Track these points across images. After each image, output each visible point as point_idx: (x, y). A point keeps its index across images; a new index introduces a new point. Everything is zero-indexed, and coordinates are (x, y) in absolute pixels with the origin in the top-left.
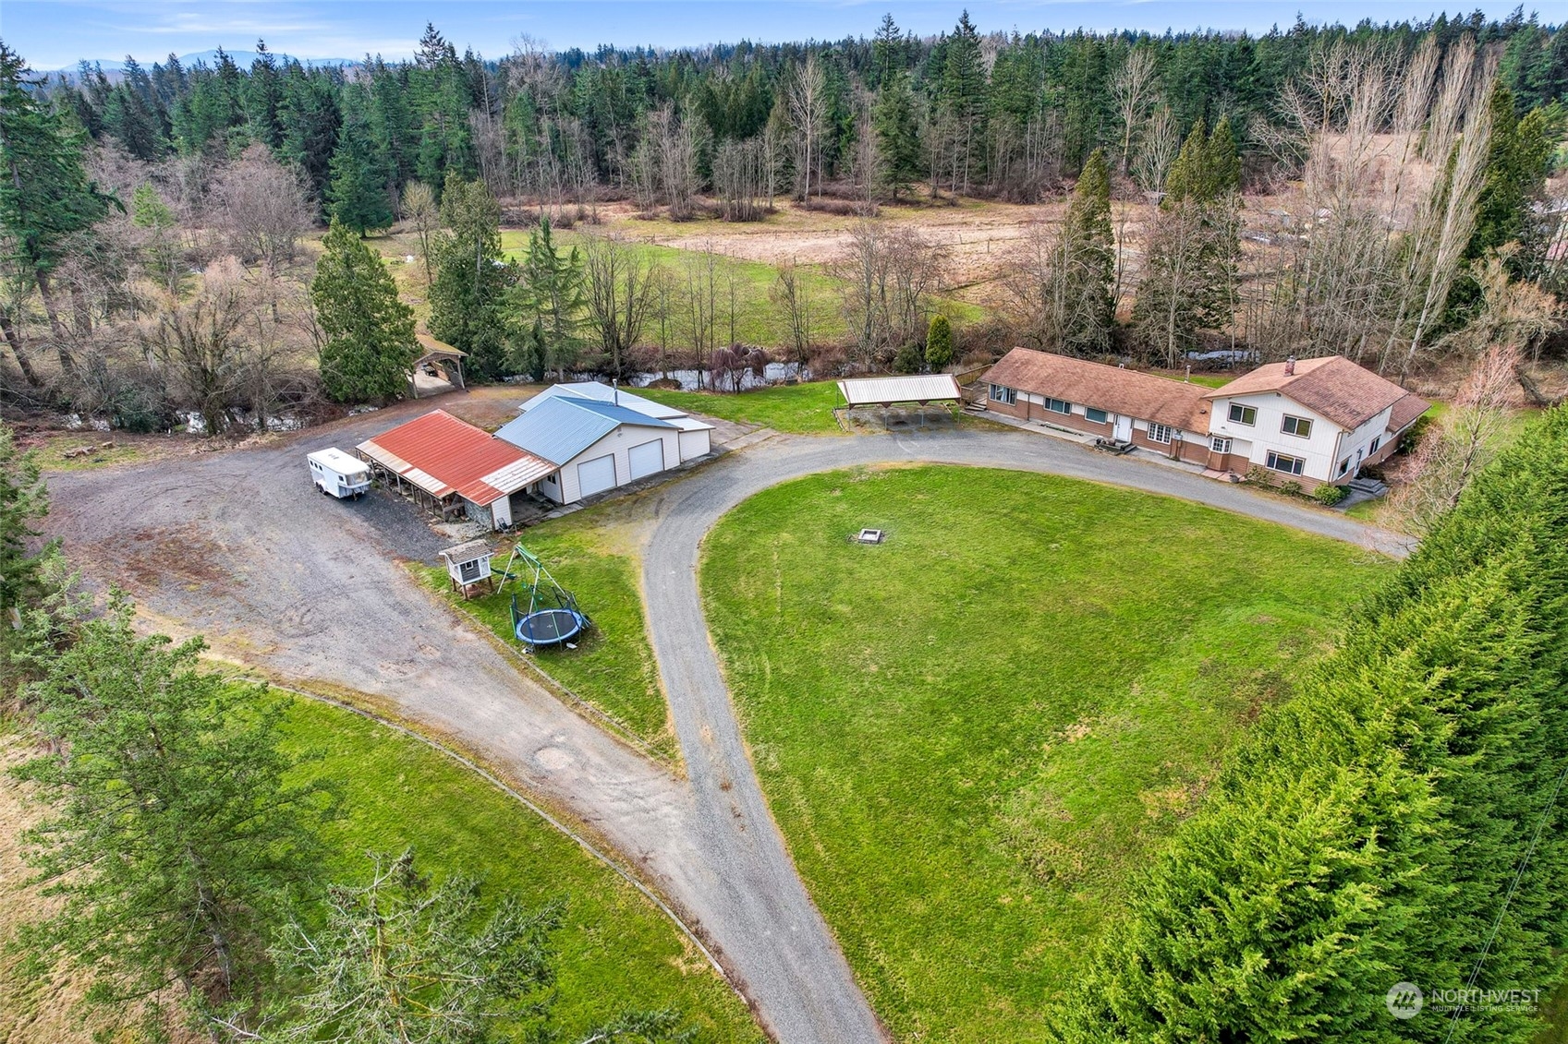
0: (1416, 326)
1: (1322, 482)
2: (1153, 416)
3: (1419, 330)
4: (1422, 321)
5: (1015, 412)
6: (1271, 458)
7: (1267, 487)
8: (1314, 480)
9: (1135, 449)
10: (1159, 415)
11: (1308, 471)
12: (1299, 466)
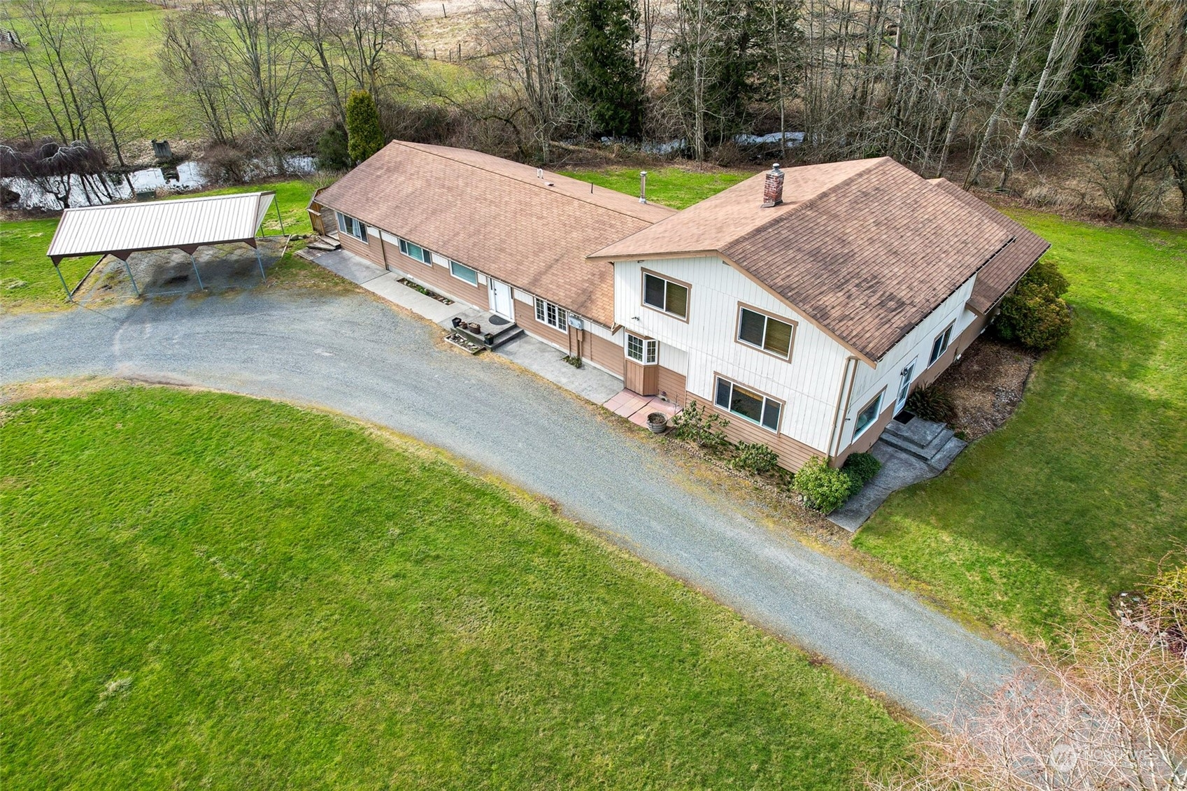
0: (1028, 97)
1: (816, 455)
2: (536, 281)
3: (1033, 103)
4: (1039, 88)
5: (371, 255)
6: (723, 388)
7: (717, 447)
8: (803, 447)
9: (521, 335)
10: (546, 280)
11: (790, 425)
12: (772, 413)
